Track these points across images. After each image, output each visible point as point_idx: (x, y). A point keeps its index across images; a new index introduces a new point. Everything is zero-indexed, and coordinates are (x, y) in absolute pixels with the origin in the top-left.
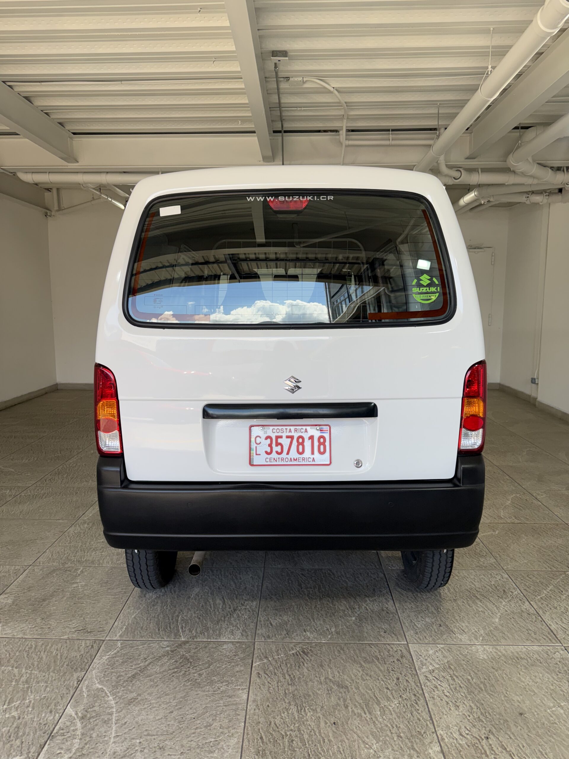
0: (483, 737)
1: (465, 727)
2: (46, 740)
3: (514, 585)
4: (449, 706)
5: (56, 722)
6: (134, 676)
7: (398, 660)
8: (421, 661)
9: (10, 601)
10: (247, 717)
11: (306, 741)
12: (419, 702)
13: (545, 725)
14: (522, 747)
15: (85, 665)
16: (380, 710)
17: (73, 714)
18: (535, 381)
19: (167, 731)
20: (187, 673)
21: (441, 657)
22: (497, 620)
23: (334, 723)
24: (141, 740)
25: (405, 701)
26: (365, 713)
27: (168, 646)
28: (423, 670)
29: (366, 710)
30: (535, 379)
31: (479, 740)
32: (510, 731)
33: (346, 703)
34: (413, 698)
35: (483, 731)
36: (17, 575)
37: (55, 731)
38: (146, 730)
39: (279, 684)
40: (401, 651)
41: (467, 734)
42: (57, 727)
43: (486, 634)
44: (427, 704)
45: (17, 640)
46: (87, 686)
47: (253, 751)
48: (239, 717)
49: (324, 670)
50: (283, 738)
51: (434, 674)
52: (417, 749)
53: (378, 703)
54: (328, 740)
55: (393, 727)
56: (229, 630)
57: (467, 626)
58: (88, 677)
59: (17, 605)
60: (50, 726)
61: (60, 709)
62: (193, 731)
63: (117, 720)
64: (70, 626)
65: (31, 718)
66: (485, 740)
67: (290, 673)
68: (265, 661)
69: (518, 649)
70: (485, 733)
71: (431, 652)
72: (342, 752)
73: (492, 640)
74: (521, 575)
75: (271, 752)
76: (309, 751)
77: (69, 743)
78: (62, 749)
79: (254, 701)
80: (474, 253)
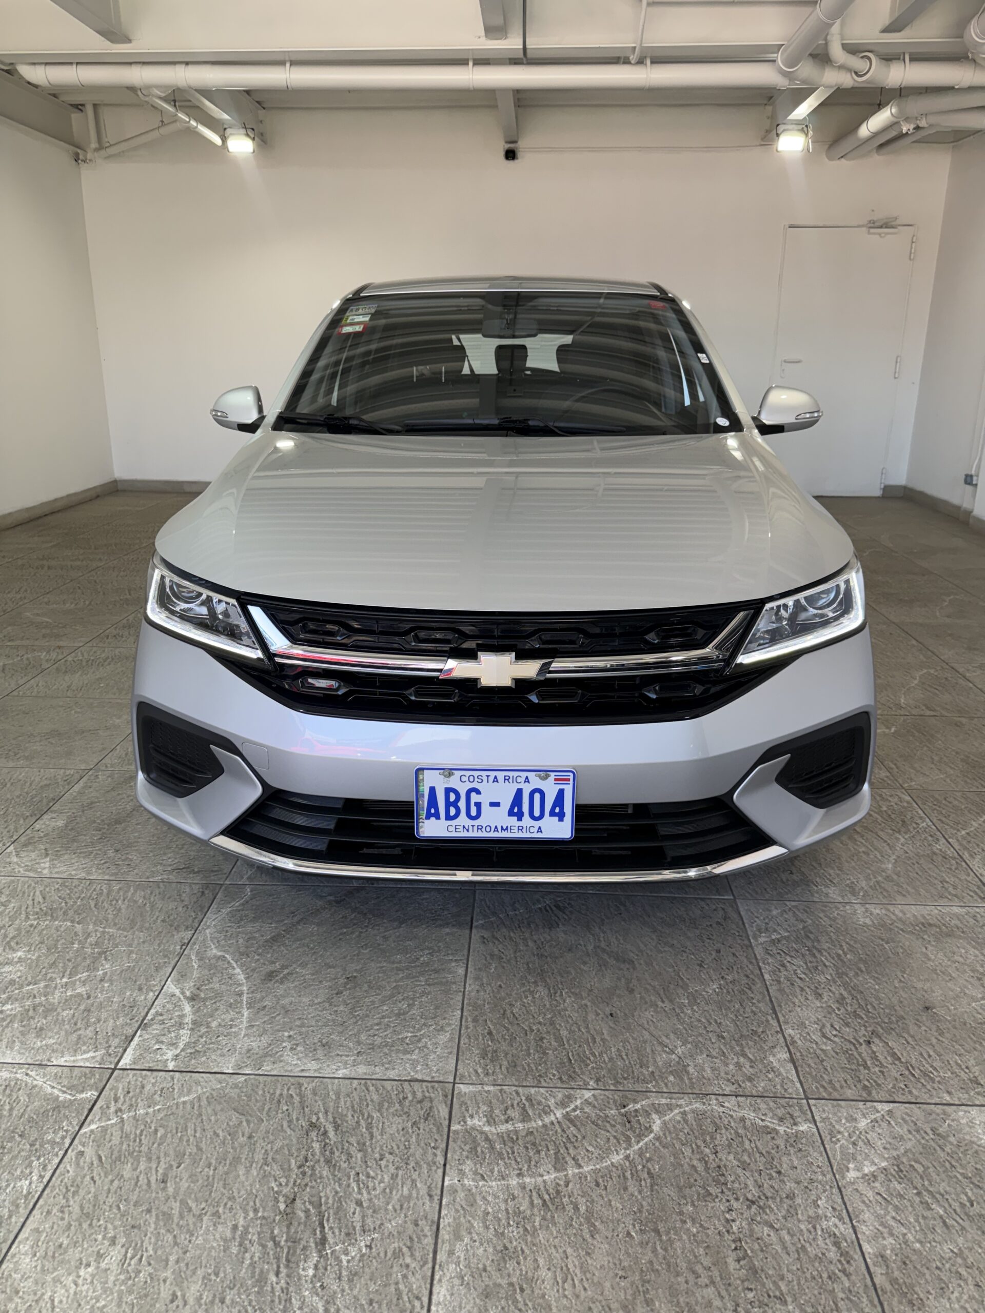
0: (861, 1041)
1: (832, 1026)
2: (134, 1029)
3: (920, 812)
4: (804, 994)
5: (149, 1004)
6: (274, 939)
7: (718, 923)
8: (757, 926)
9: (60, 823)
10: (466, 1002)
11: (565, 1040)
12: (753, 987)
13: (968, 1025)
14: (926, 1056)
15: (193, 921)
16: (688, 997)
17: (177, 992)
18: (972, 480)
19: (333, 1021)
20: (363, 935)
21: (792, 920)
22: (890, 866)
23: (611, 1015)
24: (291, 1033)
25: (731, 986)
26: (663, 1002)
27: (330, 895)
28: (761, 940)
29: (664, 997)
30: (971, 476)
31: (854, 1045)
32: (909, 1033)
33: (631, 985)
34: (744, 981)
35: (863, 1031)
36: (69, 784)
37: (149, 1017)
38: (299, 1019)
39: (518, 954)
40: (723, 909)
41: (835, 1036)
42: (153, 1011)
43: (871, 887)
44: (768, 991)
45: (76, 882)
46: (198, 953)
47: (477, 1052)
48: (452, 1003)
49: (593, 935)
50: (526, 1034)
51: (780, 946)
52: (751, 1056)
53: (685, 987)
54: (602, 1039)
55: (711, 1023)
57: (838, 875)
58: (197, 939)
59: (72, 829)
60: (141, 1010)
61: (154, 986)
62: (376, 1021)
63: (250, 1004)
64: (164, 862)
65: (109, 997)
66: (864, 1046)
67: (535, 938)
68: (494, 920)
69: (925, 911)
70: (864, 1035)
71: (775, 912)
72: (625, 1057)
73: (881, 897)
74: (933, 796)
75: (506, 1054)
76: (570, 1054)
77: (173, 1035)
78: (162, 1042)
79: (477, 978)
80: (878, 236)
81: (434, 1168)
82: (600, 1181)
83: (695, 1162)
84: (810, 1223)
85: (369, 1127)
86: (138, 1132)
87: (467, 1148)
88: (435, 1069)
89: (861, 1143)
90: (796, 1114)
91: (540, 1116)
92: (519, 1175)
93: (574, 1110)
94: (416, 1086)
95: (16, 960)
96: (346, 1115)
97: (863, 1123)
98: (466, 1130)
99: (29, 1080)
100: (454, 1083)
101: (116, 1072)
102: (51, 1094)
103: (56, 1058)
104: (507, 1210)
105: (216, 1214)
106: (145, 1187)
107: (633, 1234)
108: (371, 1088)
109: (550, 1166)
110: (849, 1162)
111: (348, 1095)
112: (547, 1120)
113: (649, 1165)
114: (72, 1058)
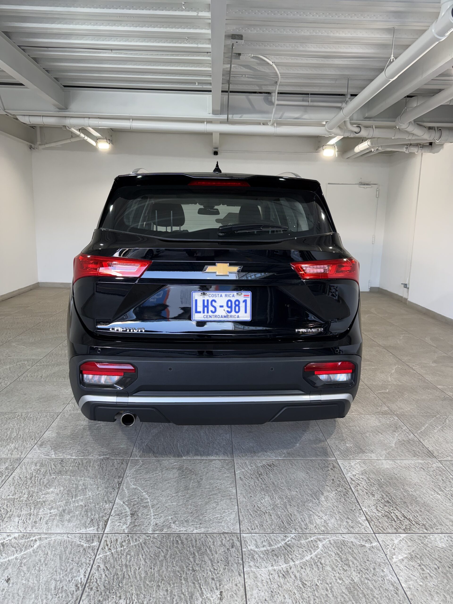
1: (380, 506)
2: (107, 518)
3: (402, 424)
4: (368, 495)
5: (111, 508)
7: (331, 469)
8: (347, 469)
10: (239, 503)
11: (280, 515)
12: (348, 493)
13: (430, 504)
14: (416, 516)
15: (121, 475)
16: (324, 498)
18: (407, 286)
19: (188, 512)
20: (192, 478)
21: (359, 467)
22: (393, 445)
24: (172, 517)
25: (340, 492)
26: (315, 500)
29: (315, 498)
31: (389, 513)
32: (408, 508)
34: (344, 491)
35: (391, 508)
36: (53, 419)
37: (112, 513)
39: (256, 484)
40: (333, 464)
41: (382, 510)
42: (113, 511)
43: (387, 453)
44: (354, 494)
45: (67, 460)
46: (126, 487)
47: (247, 521)
48: (233, 503)
49: (284, 476)
50: (265, 514)
51: (356, 477)
52: (351, 519)
53: (323, 494)
54: (294, 515)
55: (334, 507)
56: (214, 452)
57: (374, 449)
58: (124, 481)
60: (108, 510)
61: (111, 501)
63: (153, 506)
65: (94, 506)
67: (261, 477)
68: (243, 470)
69: (409, 462)
71: (352, 464)
72: (304, 521)
73: (391, 457)
74: (406, 417)
76: (283, 521)
77: (124, 519)
78: (120, 522)
79: (241, 494)
80: (363, 188)
81: (239, 565)
82: (303, 566)
83: (337, 558)
84: (382, 578)
85: (211, 551)
86: (119, 557)
87: (250, 557)
88: (232, 528)
89: (396, 549)
90: (371, 540)
91: (276, 544)
92: (272, 566)
93: (288, 541)
94: (226, 535)
95: (50, 492)
96: (201, 547)
97: (396, 542)
98: (249, 551)
99: (70, 539)
100: (240, 533)
101: (105, 535)
102: (80, 544)
103: (79, 531)
104: (270, 579)
105: (159, 586)
106: (128, 577)
107: (318, 584)
108: (208, 537)
109: (283, 562)
110: (393, 555)
111: (200, 539)
112: (279, 546)
113: (320, 560)
114: (85, 530)
